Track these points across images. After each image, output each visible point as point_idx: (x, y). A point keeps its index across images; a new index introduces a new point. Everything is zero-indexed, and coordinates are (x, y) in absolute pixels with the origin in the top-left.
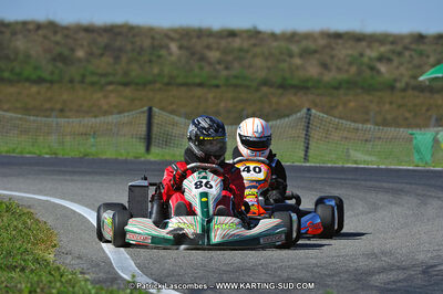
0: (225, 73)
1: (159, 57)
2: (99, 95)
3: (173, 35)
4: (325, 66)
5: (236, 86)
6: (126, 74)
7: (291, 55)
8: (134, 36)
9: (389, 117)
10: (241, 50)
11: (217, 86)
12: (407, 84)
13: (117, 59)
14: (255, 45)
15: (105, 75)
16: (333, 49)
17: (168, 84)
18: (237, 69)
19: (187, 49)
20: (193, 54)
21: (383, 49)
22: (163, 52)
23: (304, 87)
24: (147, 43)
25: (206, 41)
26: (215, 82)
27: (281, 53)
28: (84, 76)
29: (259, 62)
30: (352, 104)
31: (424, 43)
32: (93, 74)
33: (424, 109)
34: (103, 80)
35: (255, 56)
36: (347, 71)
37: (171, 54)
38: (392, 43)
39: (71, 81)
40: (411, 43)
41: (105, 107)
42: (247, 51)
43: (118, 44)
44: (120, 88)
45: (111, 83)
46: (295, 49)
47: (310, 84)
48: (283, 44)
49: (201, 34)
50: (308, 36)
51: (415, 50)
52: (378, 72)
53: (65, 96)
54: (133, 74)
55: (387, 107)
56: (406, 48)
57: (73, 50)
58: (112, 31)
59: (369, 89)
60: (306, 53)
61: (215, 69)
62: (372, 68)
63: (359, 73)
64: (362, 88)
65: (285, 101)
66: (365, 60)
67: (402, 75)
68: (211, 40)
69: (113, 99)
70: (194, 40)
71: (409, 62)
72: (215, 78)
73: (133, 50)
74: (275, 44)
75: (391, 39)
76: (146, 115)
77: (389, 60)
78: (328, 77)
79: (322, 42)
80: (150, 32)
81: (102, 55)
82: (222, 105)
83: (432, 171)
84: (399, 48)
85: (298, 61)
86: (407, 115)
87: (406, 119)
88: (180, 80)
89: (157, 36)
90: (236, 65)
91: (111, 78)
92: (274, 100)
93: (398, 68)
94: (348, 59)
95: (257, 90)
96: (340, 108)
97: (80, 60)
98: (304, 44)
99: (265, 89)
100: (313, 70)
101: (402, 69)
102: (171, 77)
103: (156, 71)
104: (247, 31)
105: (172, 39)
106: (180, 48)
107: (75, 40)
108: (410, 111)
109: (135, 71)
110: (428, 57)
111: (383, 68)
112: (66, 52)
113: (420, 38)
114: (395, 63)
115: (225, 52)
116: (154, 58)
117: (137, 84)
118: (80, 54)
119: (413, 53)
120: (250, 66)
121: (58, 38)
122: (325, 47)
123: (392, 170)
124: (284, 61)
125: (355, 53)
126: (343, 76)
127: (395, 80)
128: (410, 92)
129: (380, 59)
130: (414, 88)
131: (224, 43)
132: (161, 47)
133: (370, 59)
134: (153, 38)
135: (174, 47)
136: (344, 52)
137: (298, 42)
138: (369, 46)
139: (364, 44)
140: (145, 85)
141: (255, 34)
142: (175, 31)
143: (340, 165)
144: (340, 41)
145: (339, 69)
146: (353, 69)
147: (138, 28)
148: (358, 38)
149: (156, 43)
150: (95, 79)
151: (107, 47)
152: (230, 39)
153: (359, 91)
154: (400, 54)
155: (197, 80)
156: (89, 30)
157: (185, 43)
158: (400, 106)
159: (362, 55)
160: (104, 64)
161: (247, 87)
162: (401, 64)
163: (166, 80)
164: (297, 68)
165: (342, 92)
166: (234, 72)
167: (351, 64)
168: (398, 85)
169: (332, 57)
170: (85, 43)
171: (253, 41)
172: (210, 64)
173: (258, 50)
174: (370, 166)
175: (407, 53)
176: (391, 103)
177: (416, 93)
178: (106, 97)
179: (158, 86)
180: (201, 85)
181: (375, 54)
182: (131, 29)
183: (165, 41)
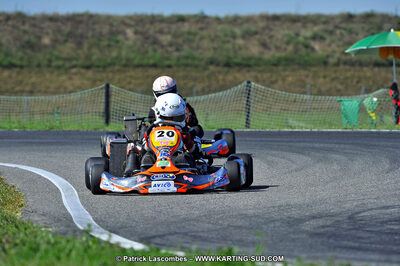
0: (176, 54)
1: (118, 42)
2: (64, 77)
3: (128, 21)
4: (264, 45)
5: (187, 65)
6: (88, 57)
7: (234, 37)
8: (94, 24)
9: (323, 89)
10: (189, 33)
11: (169, 66)
12: (339, 60)
13: (79, 45)
14: (202, 29)
16: (271, 30)
17: (125, 66)
18: (186, 50)
19: (141, 33)
20: (147, 38)
22: (120, 37)
23: (246, 65)
24: (106, 29)
25: (158, 26)
26: (167, 63)
27: (226, 35)
28: (50, 61)
29: (206, 43)
30: (290, 79)
31: (353, 22)
32: (58, 58)
33: (355, 80)
34: (68, 65)
35: (202, 38)
36: (285, 49)
37: (127, 39)
38: (325, 23)
39: (39, 66)
40: (342, 22)
41: (71, 88)
42: (195, 34)
43: (80, 31)
44: (83, 71)
45: (75, 66)
46: (237, 31)
47: (252, 62)
48: (226, 27)
49: (154, 19)
50: (249, 19)
51: (345, 29)
52: (313, 49)
53: (34, 79)
54: (95, 57)
55: (321, 80)
56: (337, 27)
57: (39, 38)
58: (74, 19)
59: (306, 65)
60: (247, 35)
61: (167, 51)
62: (307, 46)
63: (296, 50)
64: (299, 64)
65: (230, 78)
66: (301, 39)
67: (334, 52)
68: (164, 25)
69: (77, 81)
70: (148, 26)
71: (340, 40)
72: (167, 59)
73: (93, 36)
74: (220, 27)
75: (323, 19)
76: (104, 91)
77: (322, 38)
78: (269, 55)
79: (262, 24)
80: (109, 19)
81: (66, 41)
83: (359, 133)
84: (330, 27)
85: (240, 42)
86: (340, 87)
87: (339, 91)
88: (136, 62)
89: (115, 24)
90: (186, 47)
91: (74, 62)
92: (221, 77)
93: (330, 45)
94: (286, 39)
95: (205, 69)
96: (280, 83)
97: (46, 46)
98: (246, 26)
99: (212, 68)
100: (254, 50)
101: (334, 47)
102: (128, 60)
103: (114, 54)
104: (195, 16)
105: (128, 26)
106: (136, 33)
107: (42, 28)
108: (342, 84)
109: (96, 55)
110: (357, 34)
111: (317, 46)
112: (33, 40)
113: (350, 17)
114: (328, 41)
115: (176, 36)
116: (112, 43)
117: (98, 67)
118: (46, 41)
119: (344, 32)
120: (198, 47)
121: (26, 27)
122: (264, 29)
123: (323, 132)
124: (228, 42)
125: (292, 33)
126: (279, 54)
127: (328, 56)
128: (342, 67)
129: (314, 38)
130: (345, 63)
131: (174, 27)
132: (119, 33)
133: (306, 38)
134: (111, 25)
135: (130, 32)
136: (281, 33)
137: (240, 25)
138: (304, 26)
139: (299, 24)
140: (104, 67)
141: (202, 19)
142: (131, 18)
143: (277, 130)
144: (277, 23)
145: (277, 48)
146: (290, 48)
148: (294, 19)
149: (114, 29)
150: (60, 63)
151: (70, 35)
152: (180, 24)
153: (296, 67)
154: (331, 33)
155: (152, 62)
156: (53, 19)
157: (139, 29)
158: (333, 80)
159: (297, 35)
160: (67, 49)
161: (196, 66)
162: (333, 41)
163: (124, 62)
164: (240, 48)
165: (280, 68)
166: (183, 53)
167: (288, 43)
168: (332, 61)
169: (271, 37)
170: (50, 31)
171: (200, 25)
172: (163, 47)
173: (205, 33)
174: (304, 130)
175: (338, 32)
176: (325, 77)
177: (347, 67)
178: (70, 79)
179: (117, 68)
180: (154, 66)
181: (309, 33)
182: (91, 17)
183: (122, 27)
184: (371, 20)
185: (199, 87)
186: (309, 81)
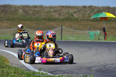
0: (34, 17)
1: (17, 13)
2: (1, 23)
4: (60, 14)
5: (38, 20)
7: (51, 12)
8: (10, 8)
9: (77, 28)
10: (38, 11)
11: (32, 20)
13: (6, 13)
14: (42, 10)
15: (3, 18)
16: (62, 10)
17: (19, 20)
20: (26, 12)
21: (75, 10)
22: (18, 12)
23: (54, 20)
26: (32, 19)
27: (48, 12)
30: (67, 25)
37: (20, 12)
38: (78, 8)
42: (40, 11)
45: (4, 20)
46: (52, 10)
48: (49, 9)
49: (28, 6)
50: (56, 7)
51: (83, 10)
52: (74, 16)
55: (76, 25)
56: (81, 10)
58: (5, 6)
60: (55, 11)
62: (72, 15)
63: (69, 16)
66: (70, 13)
67: (80, 17)
68: (30, 8)
69: (5, 24)
73: (10, 11)
74: (47, 9)
75: (77, 7)
77: (77, 13)
78: (61, 17)
79: (59, 8)
81: (2, 12)
82: (34, 25)
85: (53, 14)
87: (81, 28)
90: (37, 15)
91: (4, 19)
93: (79, 15)
96: (64, 26)
98: (55, 9)
99: (44, 21)
100: (57, 16)
103: (16, 16)
104: (40, 6)
105: (20, 8)
106: (22, 10)
109: (11, 16)
110: (87, 12)
113: (85, 7)
115: (34, 11)
117: (11, 20)
119: (83, 11)
120: (41, 15)
124: (49, 13)
126: (65, 17)
127: (78, 18)
128: (82, 21)
129: (74, 13)
131: (33, 9)
133: (72, 13)
134: (15, 8)
136: (65, 11)
137: (53, 8)
138: (72, 9)
139: (70, 9)
141: (42, 7)
142: (21, 6)
144: (64, 8)
146: (67, 15)
147: (12, 5)
152: (35, 8)
153: (69, 21)
154: (79, 11)
155: (27, 19)
158: (80, 25)
159: (69, 12)
161: (40, 20)
162: (80, 14)
165: (64, 21)
166: (36, 17)
167: (67, 14)
168: (79, 19)
169: (62, 12)
171: (41, 8)
172: (30, 14)
173: (42, 11)
176: (77, 24)
177: (84, 21)
178: (3, 23)
179: (17, 20)
180: (28, 20)
181: (73, 11)
182: (9, 6)
183: (18, 9)
184: (91, 8)
185: (40, 26)
186: (73, 25)
